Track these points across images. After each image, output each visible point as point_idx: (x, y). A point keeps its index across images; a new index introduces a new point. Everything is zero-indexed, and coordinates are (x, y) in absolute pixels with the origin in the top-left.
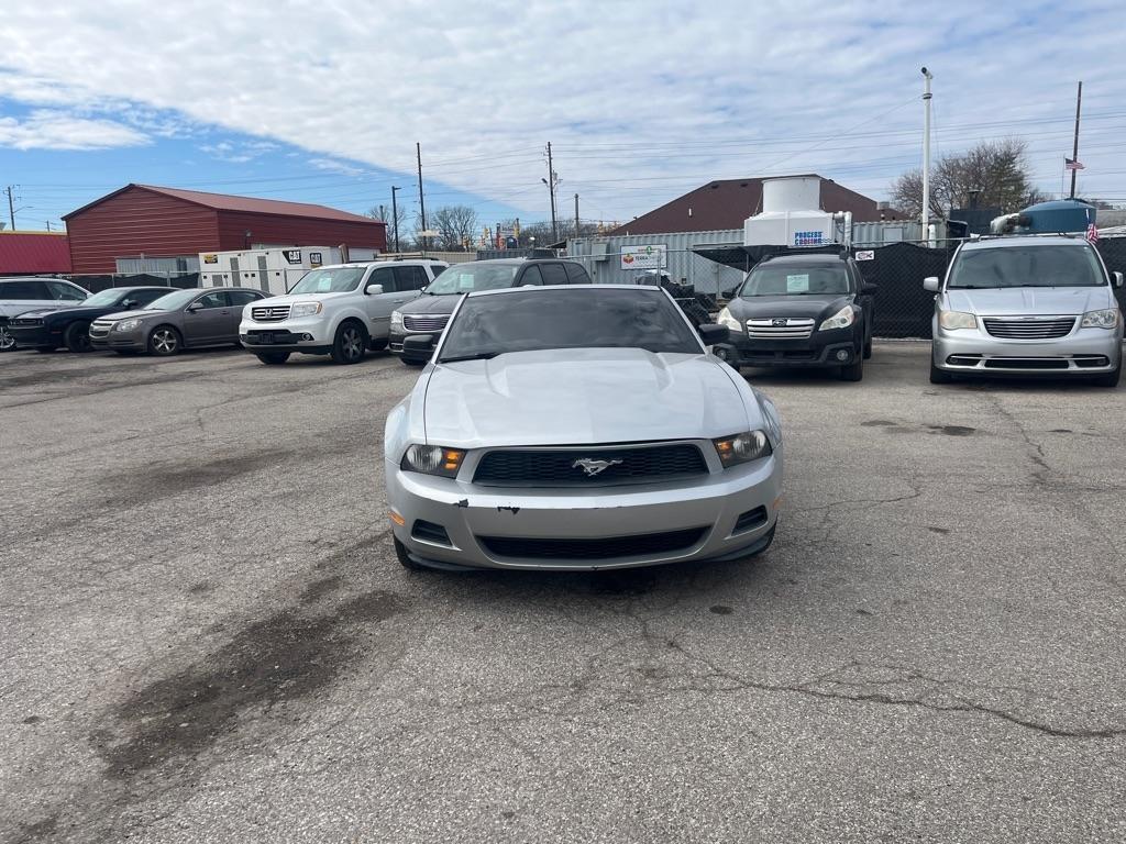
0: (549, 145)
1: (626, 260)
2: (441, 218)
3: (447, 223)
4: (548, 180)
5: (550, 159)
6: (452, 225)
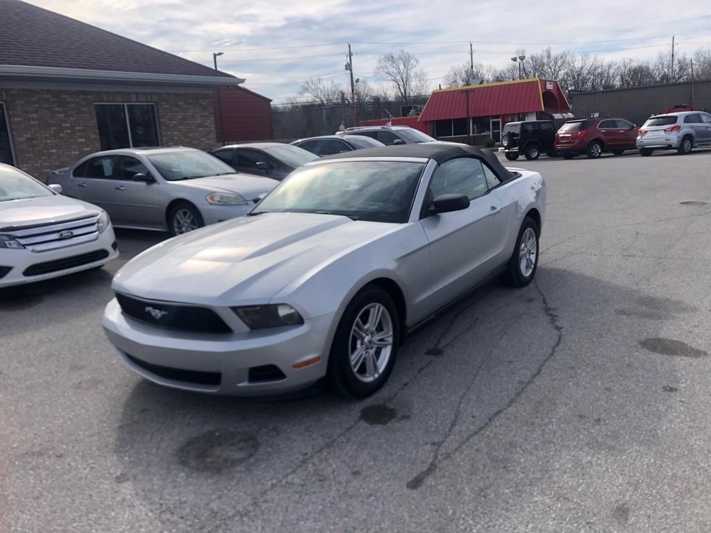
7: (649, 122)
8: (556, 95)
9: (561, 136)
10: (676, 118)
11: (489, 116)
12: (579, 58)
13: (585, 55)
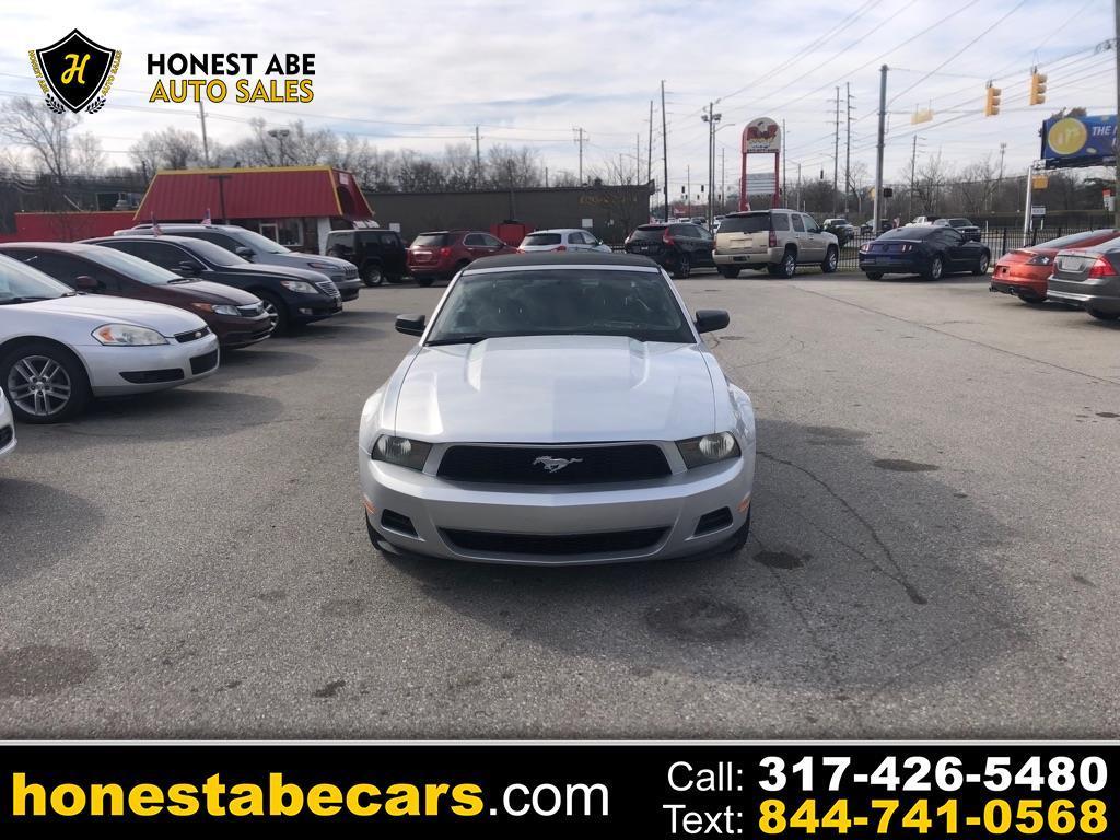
7: (527, 240)
8: (352, 194)
9: (416, 253)
10: (559, 236)
11: (257, 219)
12: (343, 141)
13: (351, 138)
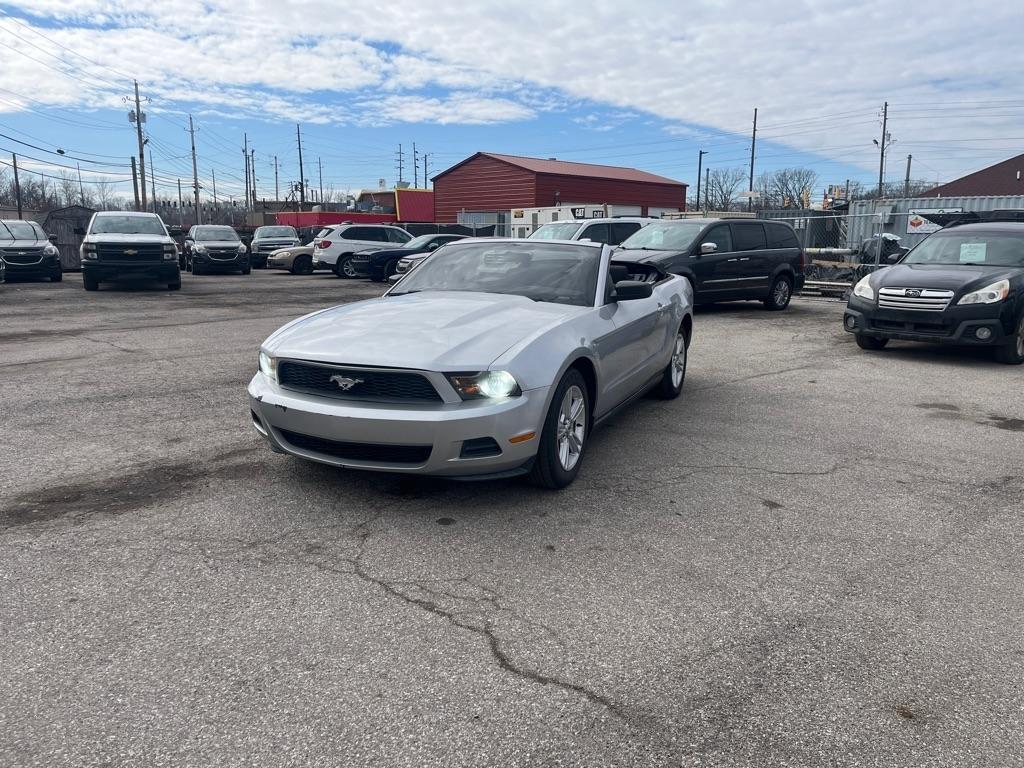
0: (886, 105)
1: (912, 224)
2: (779, 180)
3: (786, 185)
4: (880, 141)
5: (885, 119)
6: (790, 187)
